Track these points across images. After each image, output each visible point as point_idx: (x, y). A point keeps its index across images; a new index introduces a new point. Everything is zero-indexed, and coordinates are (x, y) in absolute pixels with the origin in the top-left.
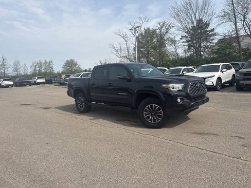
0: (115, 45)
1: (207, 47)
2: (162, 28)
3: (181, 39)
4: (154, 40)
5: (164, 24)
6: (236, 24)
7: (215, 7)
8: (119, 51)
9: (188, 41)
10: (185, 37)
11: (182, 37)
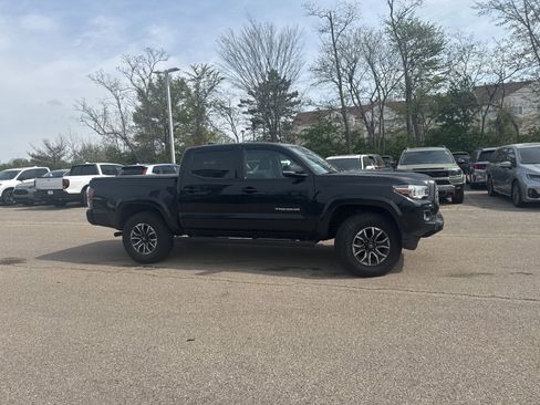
0: (88, 106)
1: (287, 126)
2: (200, 78)
3: (240, 106)
4: (181, 103)
5: (204, 70)
6: (340, 88)
7: (304, 51)
8: (100, 119)
9: (251, 112)
10: (248, 102)
11: (243, 102)
